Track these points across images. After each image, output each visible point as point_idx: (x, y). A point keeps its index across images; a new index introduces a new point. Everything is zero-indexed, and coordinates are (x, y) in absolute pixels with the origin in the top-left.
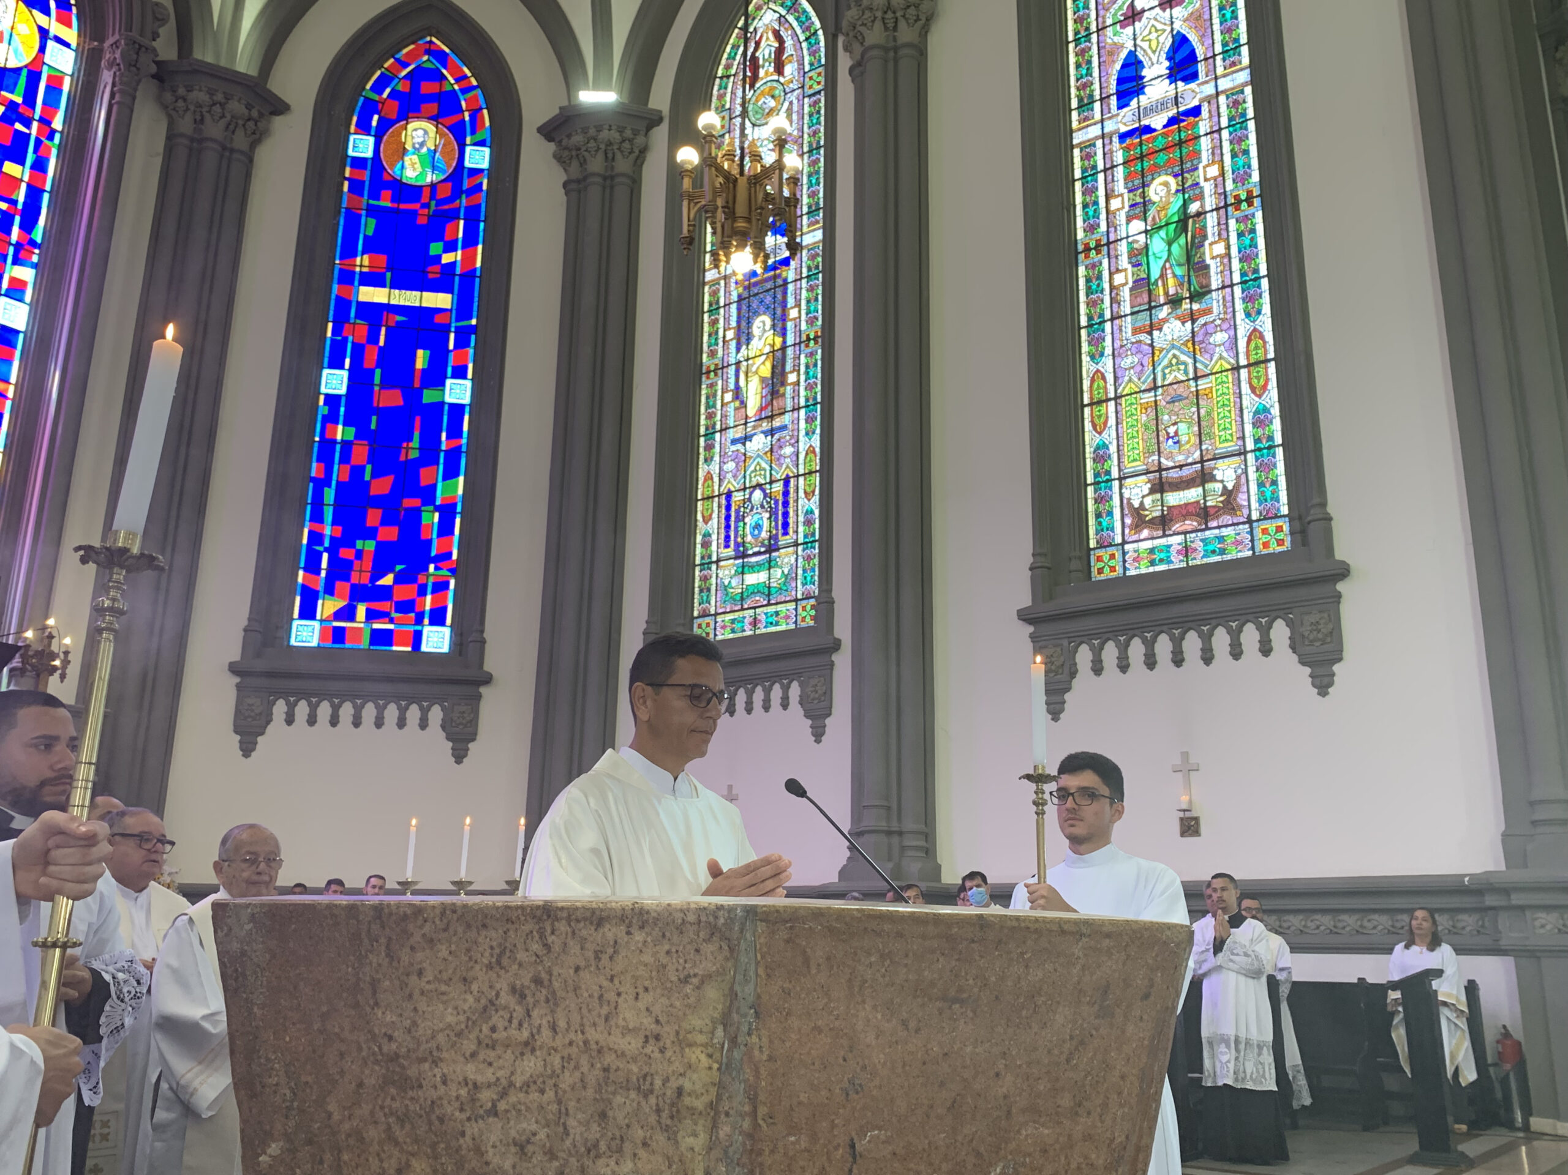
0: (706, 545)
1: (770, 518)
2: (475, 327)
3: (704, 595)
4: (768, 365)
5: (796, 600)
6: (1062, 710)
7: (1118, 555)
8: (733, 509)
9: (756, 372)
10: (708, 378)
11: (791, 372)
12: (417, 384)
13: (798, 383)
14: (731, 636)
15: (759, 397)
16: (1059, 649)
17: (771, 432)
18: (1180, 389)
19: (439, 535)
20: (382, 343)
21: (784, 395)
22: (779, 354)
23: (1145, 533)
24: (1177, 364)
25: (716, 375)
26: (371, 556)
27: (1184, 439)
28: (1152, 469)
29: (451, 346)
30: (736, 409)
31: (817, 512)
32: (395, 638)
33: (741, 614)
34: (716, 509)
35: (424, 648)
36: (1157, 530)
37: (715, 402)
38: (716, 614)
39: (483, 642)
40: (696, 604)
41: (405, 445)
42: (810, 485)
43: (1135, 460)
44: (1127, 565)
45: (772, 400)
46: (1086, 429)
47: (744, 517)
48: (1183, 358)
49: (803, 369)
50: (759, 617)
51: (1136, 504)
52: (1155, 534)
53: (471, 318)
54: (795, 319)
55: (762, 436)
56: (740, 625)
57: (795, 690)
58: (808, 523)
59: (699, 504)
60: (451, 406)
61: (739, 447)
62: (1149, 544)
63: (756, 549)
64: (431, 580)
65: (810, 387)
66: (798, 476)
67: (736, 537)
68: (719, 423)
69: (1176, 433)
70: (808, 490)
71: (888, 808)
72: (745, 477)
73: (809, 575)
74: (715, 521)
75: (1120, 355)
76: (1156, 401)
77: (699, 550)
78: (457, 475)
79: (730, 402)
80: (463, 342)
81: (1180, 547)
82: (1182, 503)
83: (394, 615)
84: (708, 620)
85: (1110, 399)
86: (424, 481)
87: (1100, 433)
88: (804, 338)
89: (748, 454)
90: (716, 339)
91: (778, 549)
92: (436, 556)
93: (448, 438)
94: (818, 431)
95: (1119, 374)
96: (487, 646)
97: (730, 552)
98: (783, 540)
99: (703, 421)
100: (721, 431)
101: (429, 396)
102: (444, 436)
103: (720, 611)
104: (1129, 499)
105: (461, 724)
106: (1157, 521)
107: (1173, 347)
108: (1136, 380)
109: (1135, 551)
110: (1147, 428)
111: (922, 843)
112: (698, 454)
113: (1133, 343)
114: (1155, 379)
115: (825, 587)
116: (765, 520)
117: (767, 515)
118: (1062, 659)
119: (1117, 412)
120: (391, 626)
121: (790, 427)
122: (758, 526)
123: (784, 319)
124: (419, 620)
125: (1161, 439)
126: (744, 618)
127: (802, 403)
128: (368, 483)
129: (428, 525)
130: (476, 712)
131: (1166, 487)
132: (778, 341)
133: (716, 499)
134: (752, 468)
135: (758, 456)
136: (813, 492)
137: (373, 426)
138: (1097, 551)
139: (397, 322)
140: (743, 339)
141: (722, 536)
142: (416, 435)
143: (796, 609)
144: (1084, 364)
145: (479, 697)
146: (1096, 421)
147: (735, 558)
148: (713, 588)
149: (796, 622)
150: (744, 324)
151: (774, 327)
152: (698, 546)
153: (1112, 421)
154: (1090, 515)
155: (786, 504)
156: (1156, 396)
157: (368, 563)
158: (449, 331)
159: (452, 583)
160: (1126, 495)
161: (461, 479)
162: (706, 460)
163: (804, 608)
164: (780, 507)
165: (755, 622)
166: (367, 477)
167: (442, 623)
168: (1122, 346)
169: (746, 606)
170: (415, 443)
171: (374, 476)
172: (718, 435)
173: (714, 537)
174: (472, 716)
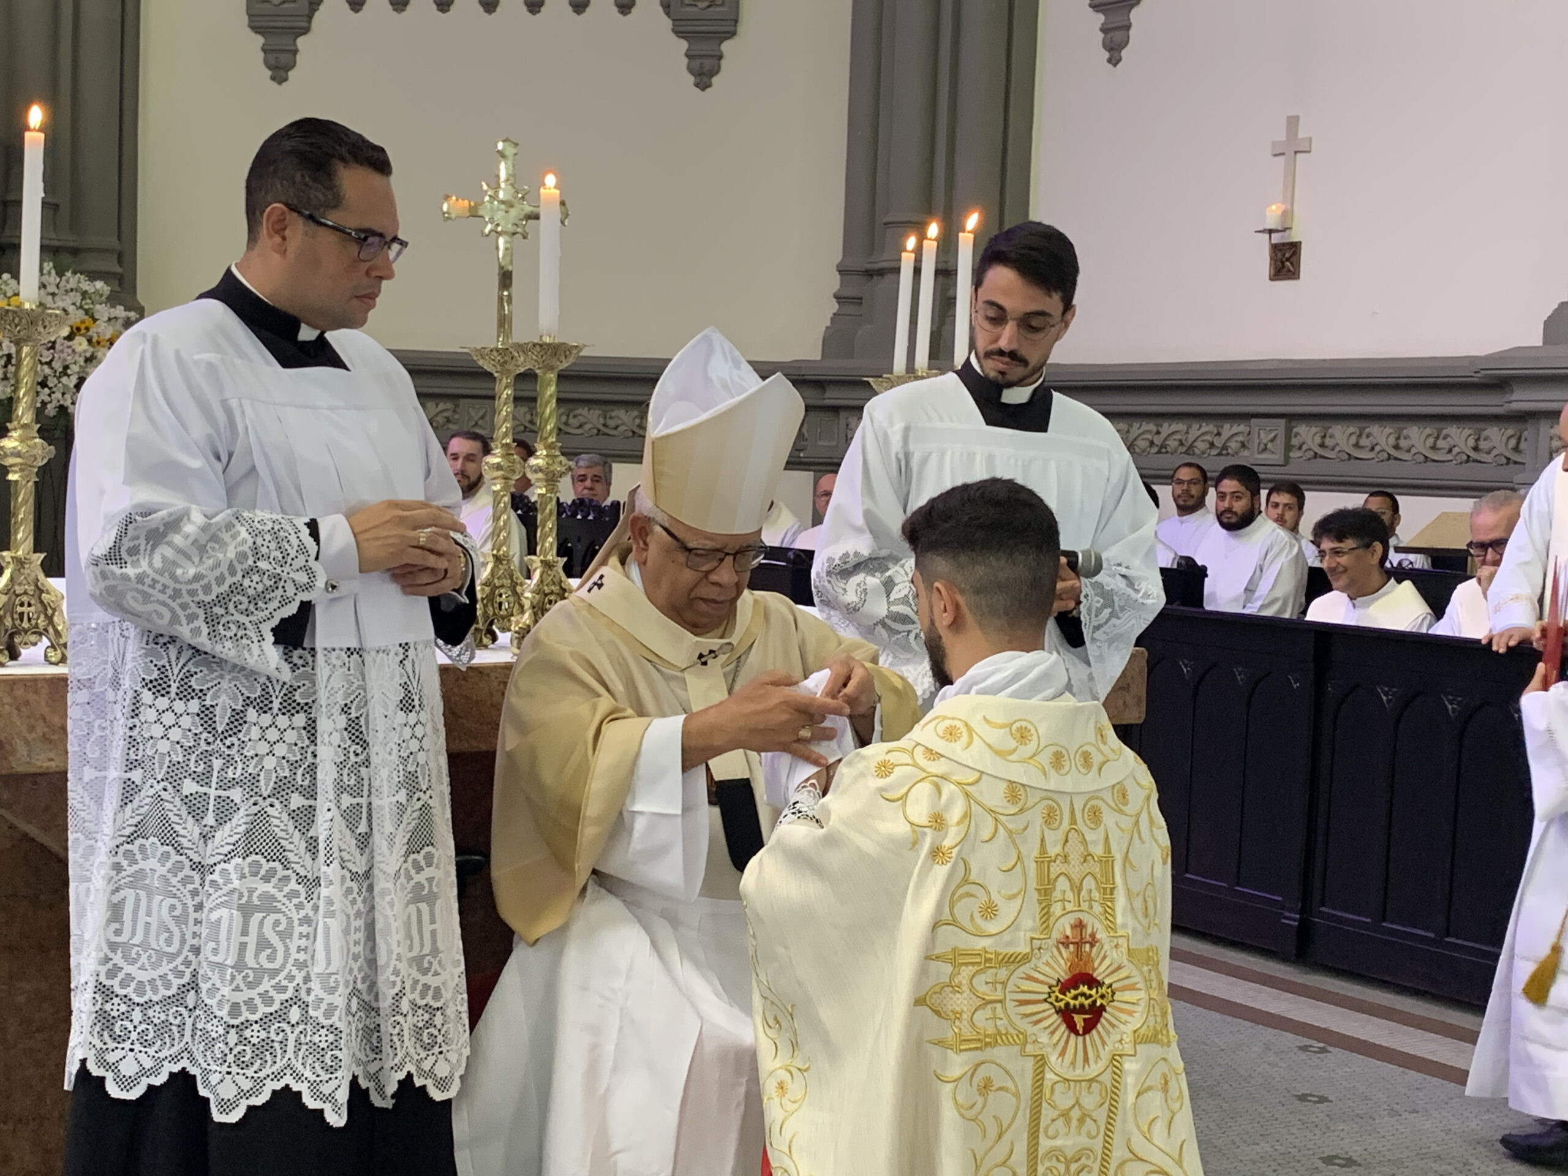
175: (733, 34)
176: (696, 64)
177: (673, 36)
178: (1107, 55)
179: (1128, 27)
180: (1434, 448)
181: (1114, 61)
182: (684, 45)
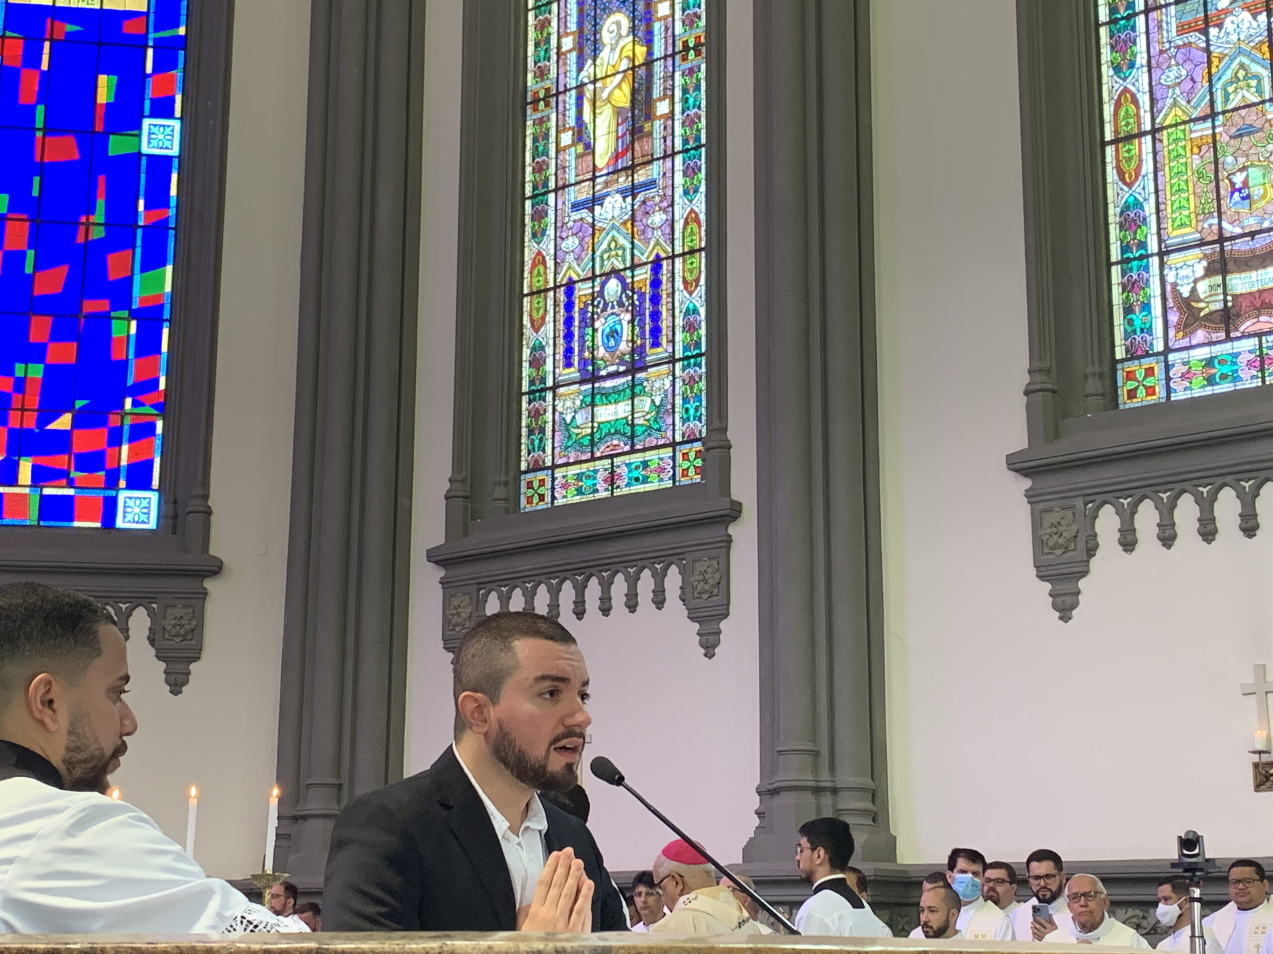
0: (537, 362)
1: (632, 321)
2: (184, 39)
3: (536, 438)
4: (626, 88)
5: (673, 445)
6: (1075, 605)
7: (1159, 370)
8: (576, 309)
9: (608, 100)
10: (536, 110)
11: (661, 99)
12: (99, 127)
13: (671, 115)
14: (577, 499)
15: (613, 137)
16: (1069, 513)
17: (632, 191)
18: (1251, 117)
19: (137, 355)
20: (45, 66)
21: (650, 134)
22: (642, 72)
23: (1200, 335)
24: (1246, 77)
25: (547, 105)
26: (38, 389)
27: (1256, 192)
28: (1209, 239)
29: (149, 69)
30: (578, 157)
31: (702, 311)
32: (78, 509)
33: (590, 466)
34: (550, 308)
35: (120, 523)
36: (1217, 330)
37: (546, 146)
38: (554, 467)
39: (209, 513)
40: (524, 452)
41: (84, 219)
42: (691, 272)
43: (1182, 225)
44: (1172, 384)
45: (633, 143)
46: (1109, 179)
47: (593, 320)
48: (1255, 68)
49: (678, 93)
50: (618, 471)
51: (1185, 292)
52: (1215, 336)
53: (177, 26)
54: (665, 18)
55: (619, 197)
56: (590, 482)
57: (673, 579)
58: (690, 327)
59: (526, 300)
60: (150, 157)
61: (584, 213)
62: (1204, 353)
63: (612, 369)
64: (128, 421)
65: (689, 122)
66: (673, 257)
67: (581, 351)
68: (553, 178)
69: (1245, 183)
70: (689, 278)
71: (816, 754)
72: (593, 260)
73: (691, 406)
74: (550, 326)
75: (1158, 65)
76: (1214, 135)
77: (526, 371)
78: (163, 264)
79: (570, 146)
80: (164, 63)
81: (1252, 356)
82: (1255, 289)
83: (74, 474)
84: (541, 475)
85: (1145, 133)
86: (114, 274)
87: (1130, 186)
88: (679, 46)
89: (598, 225)
90: (546, 51)
91: (644, 368)
92: (135, 385)
93: (147, 207)
94: (703, 189)
95: (1158, 95)
96: (213, 518)
97: (573, 373)
98: (653, 355)
99: (529, 177)
100: (556, 190)
101: (118, 145)
102: (141, 203)
103: (560, 462)
104: (1175, 285)
105: (177, 635)
106: (1217, 317)
107: (1240, 52)
108: (1184, 103)
109: (1184, 364)
110: (1200, 176)
111: (870, 806)
112: (523, 225)
113: (1178, 47)
114: (1212, 102)
115: (716, 425)
116: (625, 324)
117: (628, 317)
118: (1074, 528)
119: (1155, 153)
120: (71, 492)
121: (661, 183)
122: (614, 334)
123: (649, 18)
124: (112, 482)
125: (1222, 192)
126: (596, 471)
127: (678, 146)
128: (31, 277)
129: (120, 339)
130: (199, 616)
131: (1230, 266)
132: (641, 51)
133: (551, 293)
134: (604, 246)
135: (613, 227)
136: (697, 281)
137: (35, 192)
138: (1126, 364)
139: (68, 34)
140: (588, 50)
141: (561, 349)
142: (101, 204)
143: (674, 458)
144: (1105, 80)
145: (204, 595)
146: (1124, 165)
147: (581, 382)
148: (549, 428)
149: (674, 477)
150: (588, 27)
151: (633, 30)
152: (526, 365)
153: (1148, 167)
154: (1115, 309)
155: (656, 299)
156: (1214, 127)
157: (33, 399)
158: (146, 46)
159: (160, 425)
160: (1170, 277)
161: (169, 269)
162: (534, 235)
163: (685, 456)
164: (648, 304)
165: (612, 479)
166: (29, 269)
167: (147, 486)
168: (1161, 52)
169: (598, 454)
170: (99, 216)
171: (37, 267)
172: (551, 197)
173: (549, 350)
174: (194, 623)
175: (198, 658)
176: (171, 678)
177: (155, 659)
182: (163, 665)
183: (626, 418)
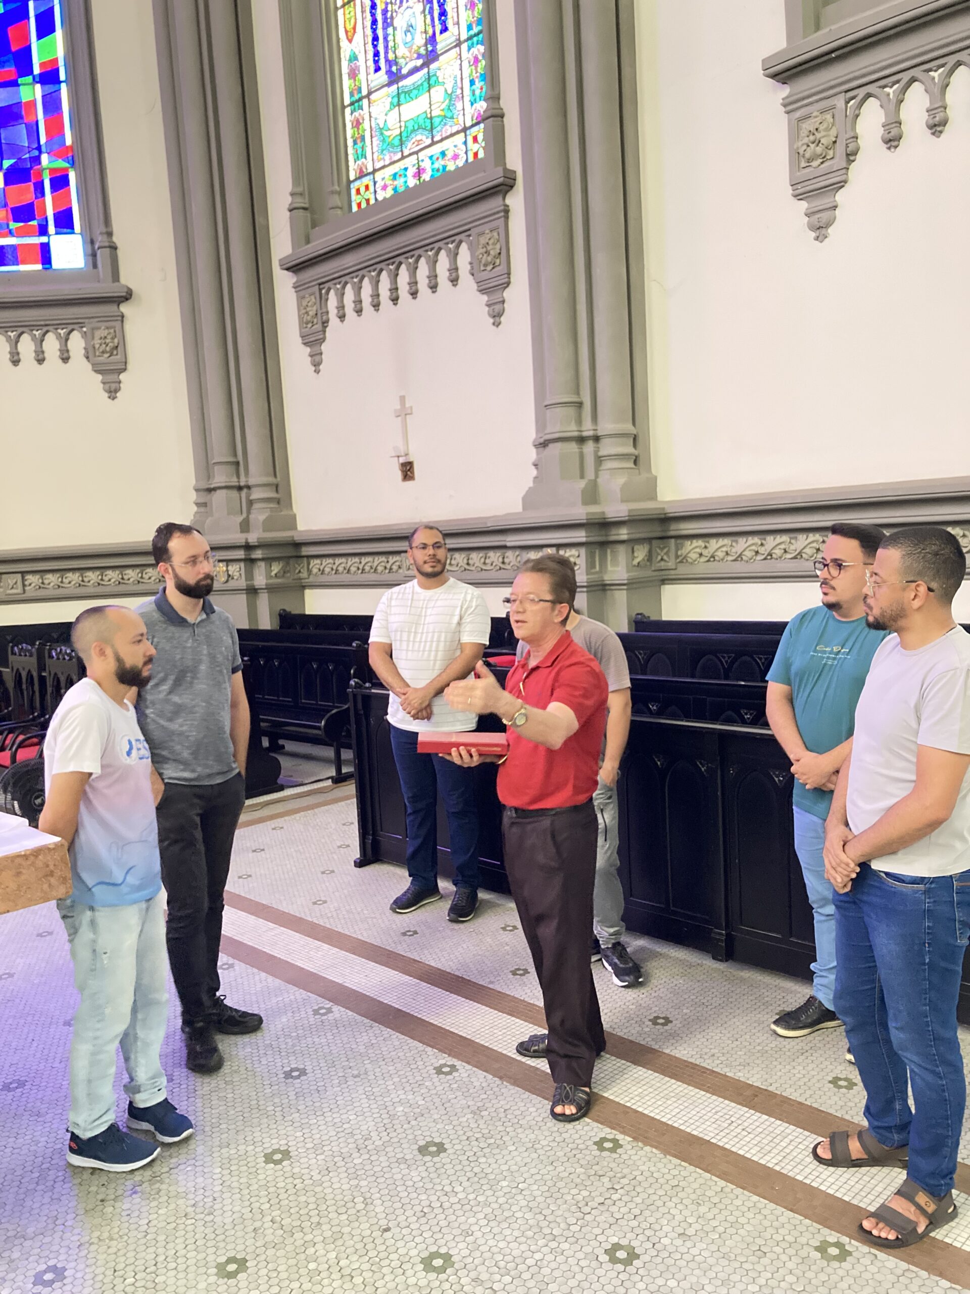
0: (353, 74)
1: (424, 11)
3: (359, 147)
5: (465, 130)
6: (832, 221)
8: (379, 10)
14: (394, 193)
16: (828, 116)
19: (46, 116)
32: (21, 255)
33: (401, 165)
34: (359, 16)
35: (56, 264)
38: (375, 171)
39: (114, 248)
40: (351, 162)
47: (393, 19)
50: (423, 165)
56: (402, 180)
57: (464, 255)
59: (340, 12)
63: (412, 65)
64: (47, 175)
71: (580, 405)
74: (360, 34)
77: (347, 83)
78: (53, 30)
83: (13, 225)
84: (366, 180)
86: (15, 44)
91: (437, 58)
97: (382, 77)
103: (379, 165)
105: (105, 352)
111: (631, 450)
116: (418, 15)
118: (833, 132)
120: (12, 241)
122: (410, 28)
129: (30, 103)
130: (121, 335)
141: (371, 55)
143: (465, 143)
145: (121, 318)
147: (389, 84)
148: (368, 135)
149: (466, 161)
152: (345, 77)
159: (72, 175)
161: (59, 34)
163: (475, 139)
165: (418, 170)
167: (70, 230)
173: (361, 57)
174: (116, 341)
175: (125, 370)
176: (107, 386)
177: (93, 373)
178: (313, 368)
179: (321, 354)
180: (484, 563)
181: (317, 371)
182: (100, 377)
183: (426, 112)
